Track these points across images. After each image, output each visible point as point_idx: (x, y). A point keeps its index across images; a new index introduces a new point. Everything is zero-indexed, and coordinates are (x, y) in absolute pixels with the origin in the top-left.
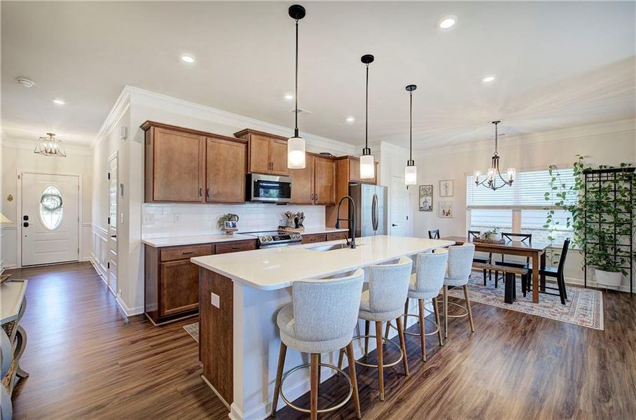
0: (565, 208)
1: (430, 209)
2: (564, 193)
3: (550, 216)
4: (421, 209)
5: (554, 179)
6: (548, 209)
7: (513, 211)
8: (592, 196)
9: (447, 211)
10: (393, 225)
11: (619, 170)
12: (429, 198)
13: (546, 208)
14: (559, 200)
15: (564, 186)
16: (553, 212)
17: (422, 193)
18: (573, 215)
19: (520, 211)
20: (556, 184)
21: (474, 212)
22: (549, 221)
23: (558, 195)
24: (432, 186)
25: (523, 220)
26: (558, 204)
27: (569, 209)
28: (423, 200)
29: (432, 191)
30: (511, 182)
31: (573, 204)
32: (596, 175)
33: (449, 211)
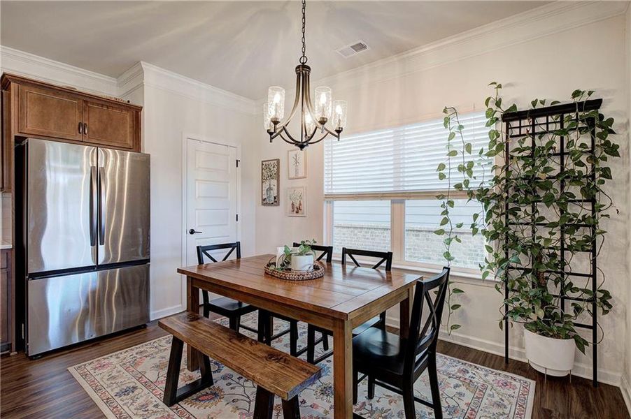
0: (471, 194)
1: (276, 202)
2: (471, 164)
3: (446, 212)
4: (265, 202)
5: (452, 136)
6: (443, 197)
7: (393, 202)
8: (518, 168)
9: (297, 205)
10: (192, 232)
11: (569, 108)
12: (274, 182)
13: (440, 196)
14: (460, 177)
15: (468, 148)
16: (451, 204)
17: (265, 173)
18: (486, 207)
19: (402, 202)
20: (457, 144)
21: (338, 204)
22: (445, 221)
23: (461, 169)
24: (278, 161)
25: (407, 219)
26: (458, 186)
27: (479, 197)
28: (266, 185)
29: (278, 169)
31: (486, 185)
32: (526, 122)
33: (300, 204)
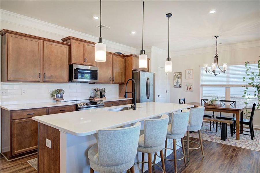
0: (253, 86)
1: (180, 86)
2: (253, 78)
3: (246, 91)
4: (175, 86)
5: (248, 70)
6: (245, 86)
7: (226, 87)
9: (189, 87)
10: (159, 96)
12: (179, 80)
13: (244, 86)
14: (250, 81)
15: (253, 73)
16: (247, 88)
17: (175, 77)
18: (258, 90)
19: (230, 87)
20: (248, 72)
21: (204, 88)
22: (245, 93)
23: (250, 79)
24: (181, 73)
25: (231, 93)
26: (250, 84)
27: (256, 87)
28: (176, 81)
29: (181, 76)
30: (225, 71)
31: (258, 84)
33: (191, 87)
